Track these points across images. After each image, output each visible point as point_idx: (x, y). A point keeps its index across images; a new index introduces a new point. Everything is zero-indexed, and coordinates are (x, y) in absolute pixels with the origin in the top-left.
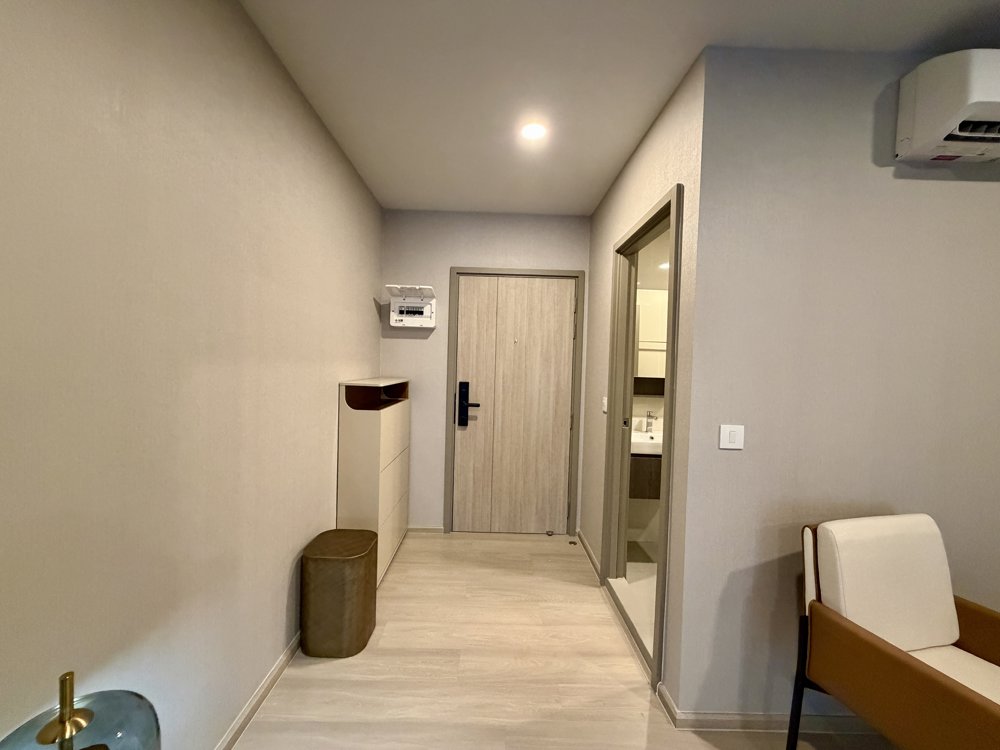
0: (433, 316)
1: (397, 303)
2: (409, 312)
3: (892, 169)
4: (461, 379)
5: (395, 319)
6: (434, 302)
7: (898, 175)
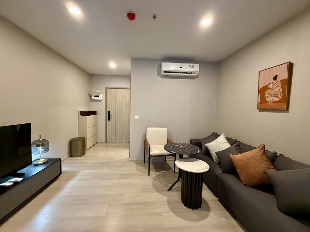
0: (102, 97)
1: (93, 95)
2: (96, 96)
3: (160, 77)
4: (108, 111)
5: (93, 98)
6: (101, 94)
7: (161, 78)
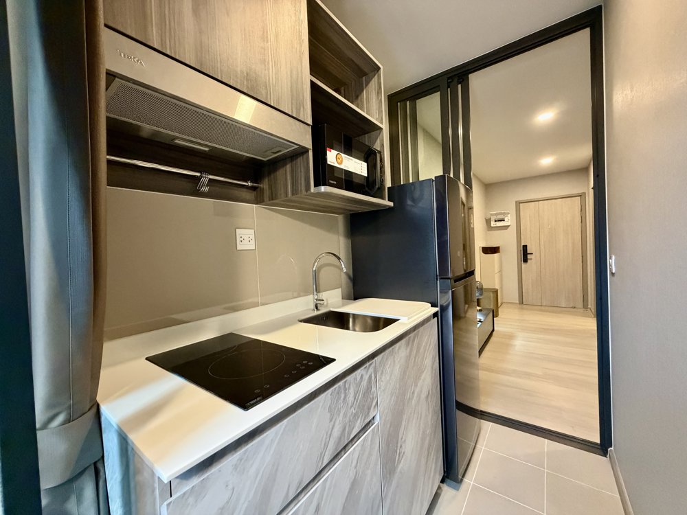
0: (510, 220)
1: (493, 218)
2: (499, 221)
4: (523, 244)
5: (493, 224)
6: (509, 215)
